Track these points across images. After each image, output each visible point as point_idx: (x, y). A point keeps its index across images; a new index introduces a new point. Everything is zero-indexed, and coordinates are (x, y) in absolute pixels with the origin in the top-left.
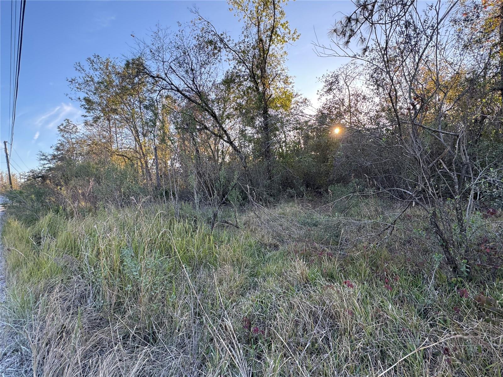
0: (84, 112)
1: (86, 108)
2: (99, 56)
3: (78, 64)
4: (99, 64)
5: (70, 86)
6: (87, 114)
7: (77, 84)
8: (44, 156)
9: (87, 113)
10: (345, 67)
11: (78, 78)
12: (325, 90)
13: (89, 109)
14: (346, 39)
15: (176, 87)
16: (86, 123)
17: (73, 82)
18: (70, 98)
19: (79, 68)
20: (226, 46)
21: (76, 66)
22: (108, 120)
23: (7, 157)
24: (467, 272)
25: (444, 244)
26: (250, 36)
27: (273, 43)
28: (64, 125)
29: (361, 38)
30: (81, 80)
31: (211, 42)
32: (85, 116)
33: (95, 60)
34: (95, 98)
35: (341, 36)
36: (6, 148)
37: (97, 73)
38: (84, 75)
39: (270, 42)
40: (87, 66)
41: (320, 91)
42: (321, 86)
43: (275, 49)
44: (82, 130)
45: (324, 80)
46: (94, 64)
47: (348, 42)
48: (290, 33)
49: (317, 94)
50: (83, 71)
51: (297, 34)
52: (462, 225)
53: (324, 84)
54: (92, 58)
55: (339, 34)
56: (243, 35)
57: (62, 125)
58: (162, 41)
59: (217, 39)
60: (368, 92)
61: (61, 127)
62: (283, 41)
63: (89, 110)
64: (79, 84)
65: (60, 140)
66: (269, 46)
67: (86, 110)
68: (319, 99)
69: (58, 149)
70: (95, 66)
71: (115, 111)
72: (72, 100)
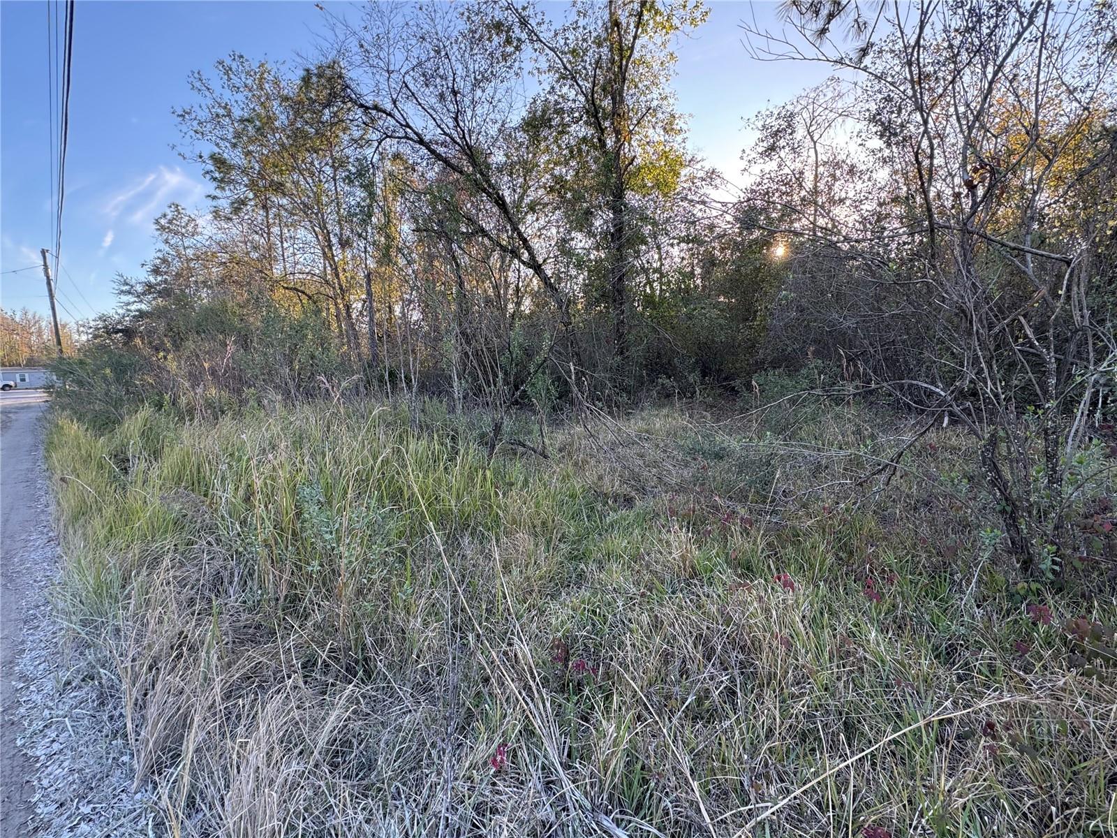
0: (211, 188)
1: (215, 179)
2: (241, 57)
3: (196, 75)
4: (243, 76)
5: (180, 127)
6: (218, 193)
7: (195, 123)
8: (127, 284)
9: (218, 191)
10: (812, 95)
11: (196, 108)
12: (760, 150)
13: (222, 181)
14: (820, 24)
15: (416, 133)
16: (216, 214)
17: (187, 116)
18: (180, 154)
19: (199, 83)
20: (534, 37)
21: (192, 79)
22: (265, 207)
23: (49, 284)
24: (1054, 572)
25: (1009, 509)
26: (590, 12)
27: (644, 31)
28: (169, 217)
29: (856, 21)
30: (203, 114)
31: (498, 26)
32: (214, 198)
33: (234, 67)
34: (235, 157)
35: (808, 15)
36: (45, 265)
37: (240, 97)
38: (210, 102)
39: (637, 27)
40: (216, 80)
41: (748, 152)
42: (751, 138)
43: (648, 45)
44: (208, 230)
45: (760, 124)
46: (232, 76)
47: (823, 31)
48: (685, 6)
49: (742, 158)
50: (207, 93)
51: (703, 9)
52: (1053, 469)
53: (759, 135)
54: (228, 62)
55: (804, 10)
56: (575, 9)
57: (165, 216)
58: (387, 22)
59: (512, 18)
60: (863, 157)
61: (163, 221)
62: (668, 26)
63: (222, 183)
64: (200, 123)
65: (160, 251)
66: (635, 37)
67: (215, 184)
68: (745, 170)
69: (156, 271)
70: (235, 80)
71: (279, 188)
72: (184, 158)
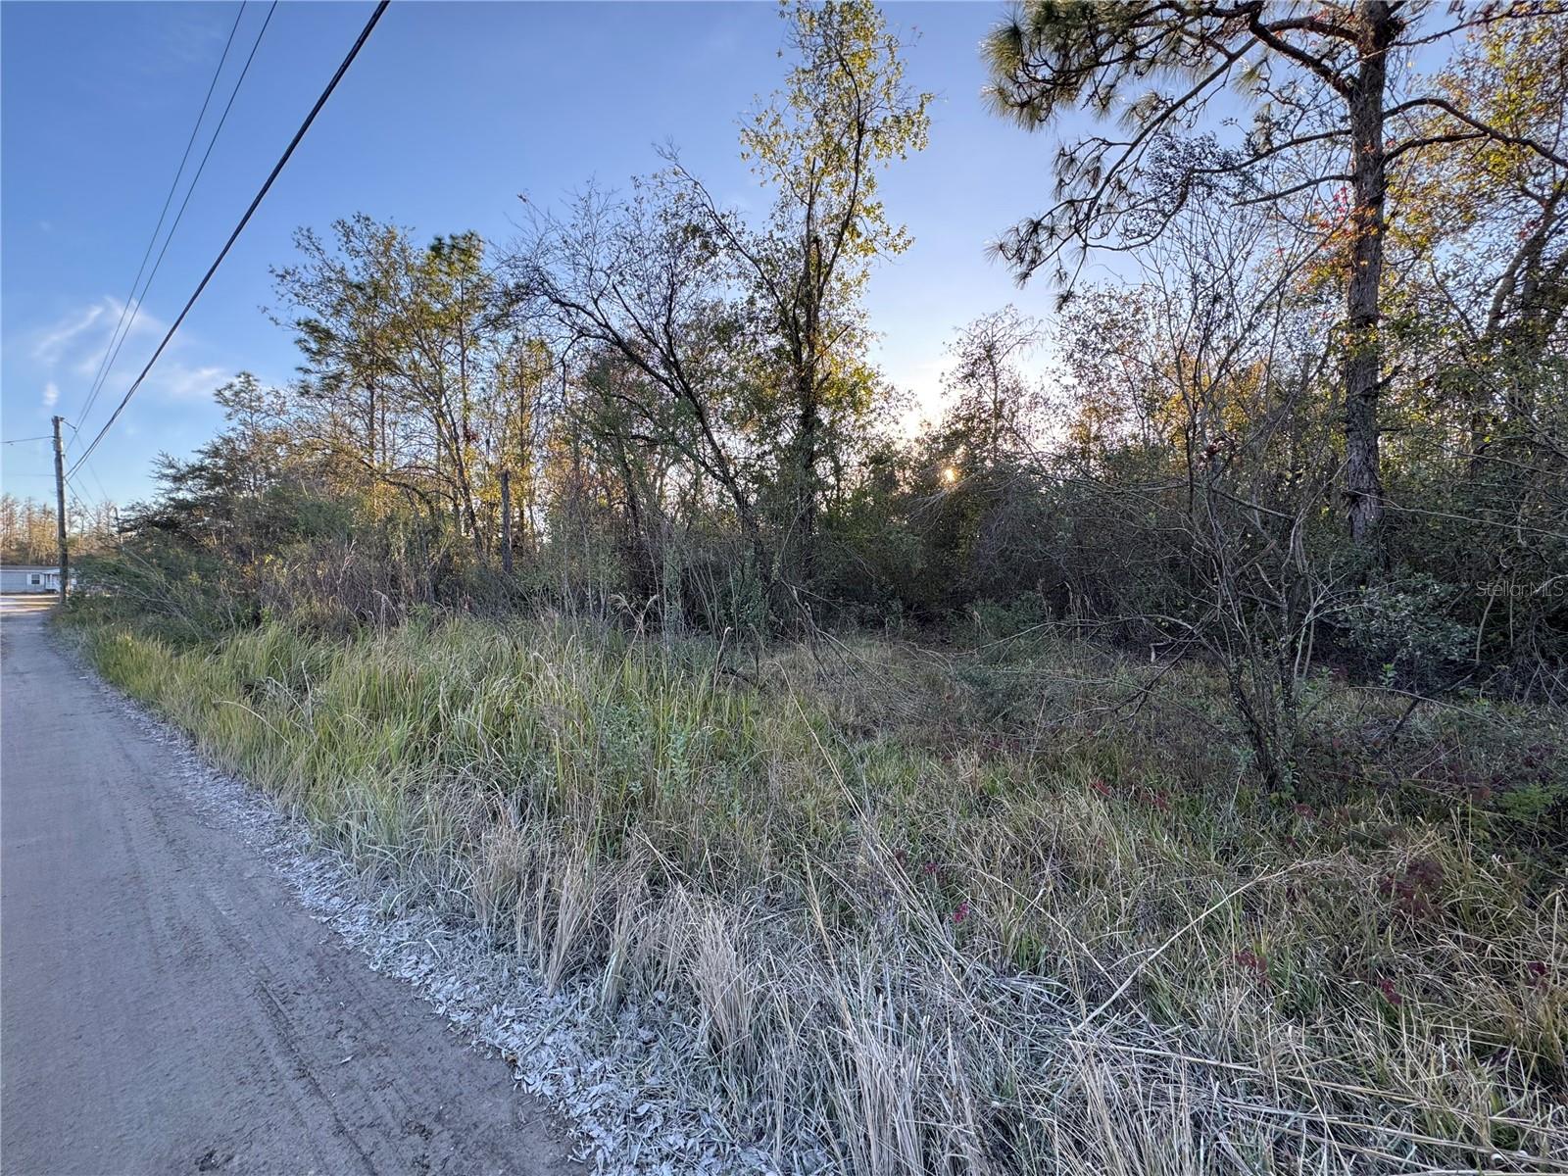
0: (303, 359)
1: (308, 350)
2: (368, 219)
3: (305, 233)
4: (366, 240)
5: (278, 288)
6: (312, 366)
7: (297, 286)
8: (173, 467)
9: (313, 364)
10: (992, 320)
11: (301, 269)
12: (960, 375)
13: (319, 352)
14: (1023, 268)
15: (615, 334)
16: (305, 391)
17: (288, 277)
18: (272, 319)
19: (308, 241)
20: (733, 245)
21: (299, 236)
22: (370, 387)
23: (59, 460)
25: (1255, 729)
26: (789, 225)
27: (843, 251)
28: (235, 389)
29: (1058, 271)
30: (310, 277)
31: (696, 230)
32: (307, 371)
33: (357, 228)
34: (340, 327)
35: (1015, 260)
36: (57, 437)
37: (358, 262)
38: (318, 263)
39: (837, 246)
40: (331, 242)
41: (947, 375)
42: (953, 363)
43: (847, 266)
44: (297, 411)
45: (961, 351)
46: (353, 239)
47: (1025, 276)
48: (887, 234)
49: (941, 381)
50: (316, 253)
51: (907, 237)
52: (1289, 695)
53: (961, 361)
54: (350, 222)
55: (1010, 256)
56: (773, 223)
57: (231, 386)
59: (710, 225)
60: (1057, 392)
61: (227, 394)
62: (867, 249)
63: (316, 355)
64: (303, 286)
65: (233, 429)
66: (835, 256)
67: (307, 355)
68: (944, 393)
69: (216, 453)
70: (356, 243)
71: (389, 366)
72: (277, 324)
